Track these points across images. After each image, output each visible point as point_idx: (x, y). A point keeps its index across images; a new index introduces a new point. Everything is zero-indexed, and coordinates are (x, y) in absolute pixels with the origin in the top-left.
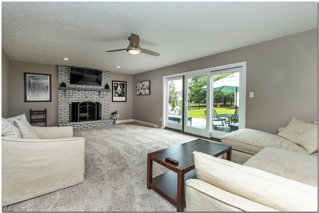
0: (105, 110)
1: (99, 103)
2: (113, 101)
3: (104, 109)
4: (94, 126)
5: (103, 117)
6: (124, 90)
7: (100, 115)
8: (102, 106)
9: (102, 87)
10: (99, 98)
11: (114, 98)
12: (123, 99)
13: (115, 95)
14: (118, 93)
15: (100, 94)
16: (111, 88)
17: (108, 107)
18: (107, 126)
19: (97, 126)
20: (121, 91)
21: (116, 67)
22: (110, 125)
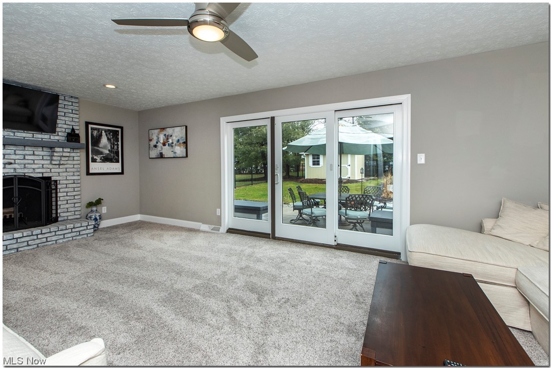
0: (68, 198)
1: (50, 178)
2: (88, 173)
3: (65, 194)
4: (38, 241)
5: (63, 215)
6: (118, 147)
7: (54, 212)
8: (59, 186)
9: (60, 136)
10: (51, 166)
11: (92, 165)
12: (115, 167)
13: (95, 157)
14: (101, 153)
15: (52, 156)
16: (83, 140)
17: (76, 189)
18: (78, 238)
19: (47, 241)
20: (110, 148)
21: (104, 85)
22: (87, 234)
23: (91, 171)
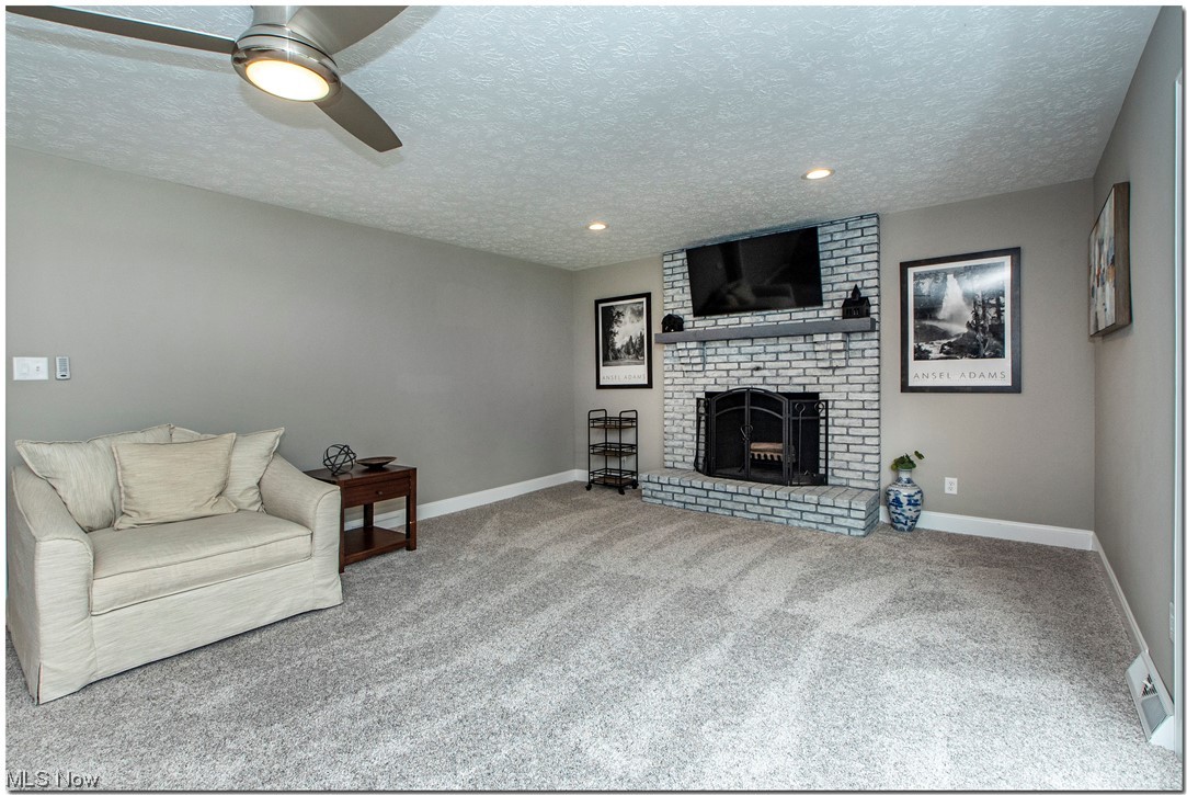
0: (849, 440)
1: (815, 395)
2: (905, 388)
3: (844, 431)
5: (838, 476)
6: (1000, 313)
8: (832, 413)
9: (830, 311)
10: (818, 372)
11: (915, 367)
12: (996, 371)
13: (925, 347)
14: (945, 334)
16: (889, 308)
17: (867, 423)
18: (829, 529)
19: (772, 515)
20: (970, 318)
21: (804, 177)
22: (850, 529)
23: (912, 383)
